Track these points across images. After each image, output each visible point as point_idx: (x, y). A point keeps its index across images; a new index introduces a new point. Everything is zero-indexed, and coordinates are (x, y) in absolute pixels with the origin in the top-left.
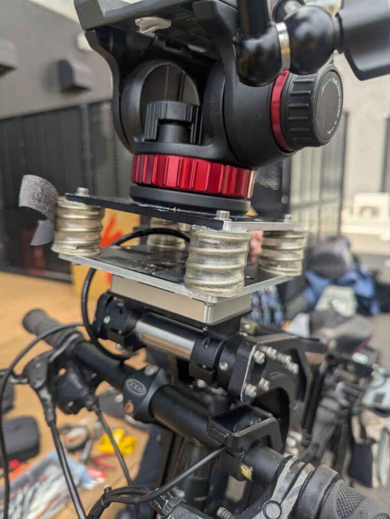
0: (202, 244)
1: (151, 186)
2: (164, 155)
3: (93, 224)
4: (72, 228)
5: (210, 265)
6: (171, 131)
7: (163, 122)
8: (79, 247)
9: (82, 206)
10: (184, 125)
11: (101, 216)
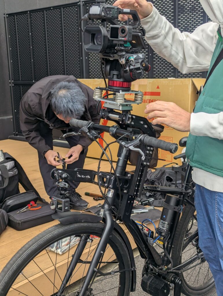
0: (117, 95)
1: (112, 86)
2: (114, 81)
3: (101, 93)
4: (97, 94)
5: (119, 98)
6: (115, 76)
7: (114, 75)
8: (98, 97)
9: (99, 90)
10: (118, 75)
11: (102, 91)
